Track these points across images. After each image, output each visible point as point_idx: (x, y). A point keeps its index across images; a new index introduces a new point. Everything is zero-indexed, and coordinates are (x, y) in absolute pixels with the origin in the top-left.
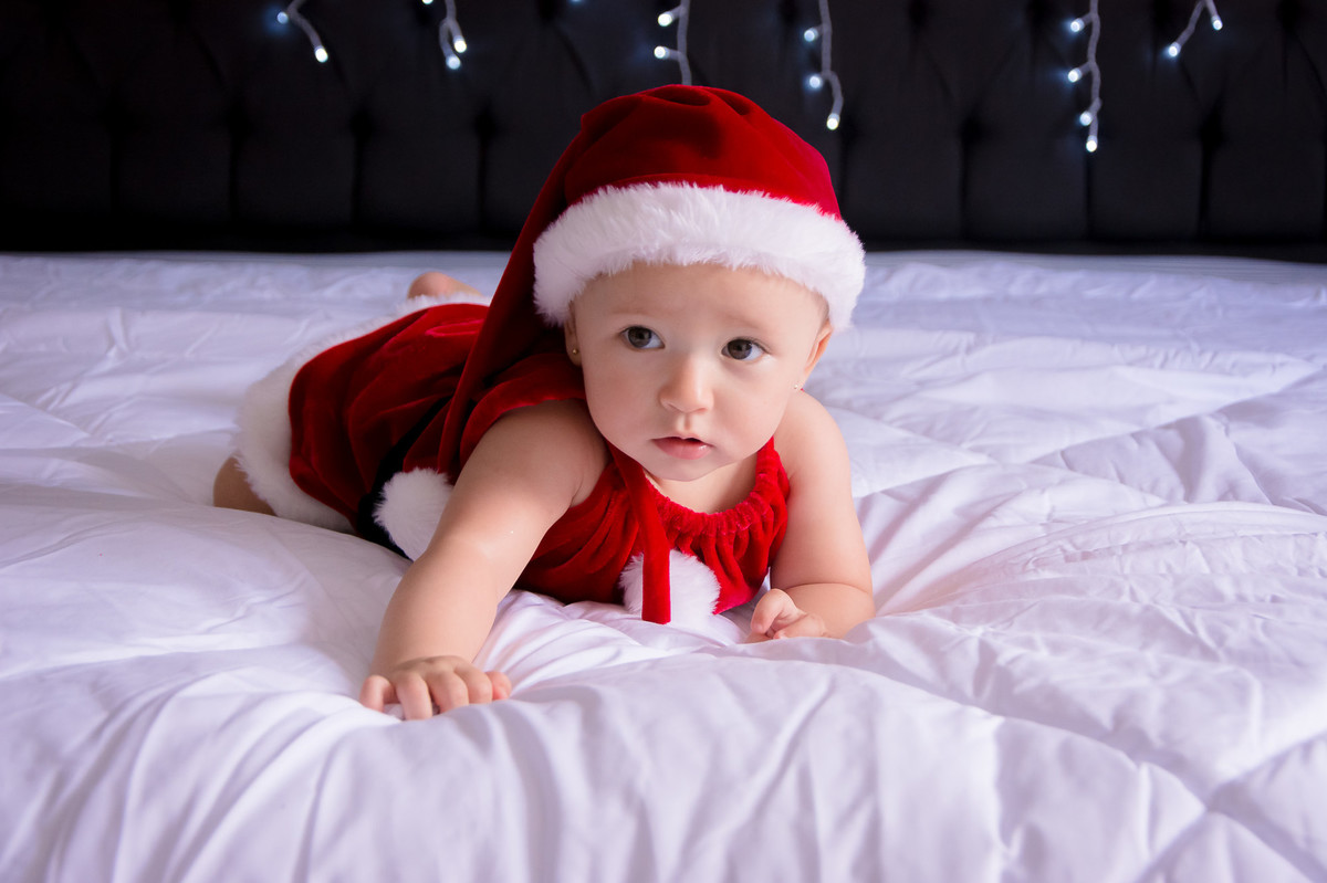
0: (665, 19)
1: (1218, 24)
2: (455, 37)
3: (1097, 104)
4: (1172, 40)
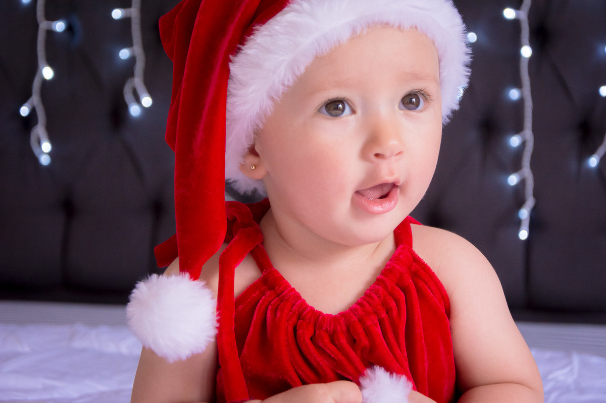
2: (42, 141)
3: (530, 202)
4: (592, 152)
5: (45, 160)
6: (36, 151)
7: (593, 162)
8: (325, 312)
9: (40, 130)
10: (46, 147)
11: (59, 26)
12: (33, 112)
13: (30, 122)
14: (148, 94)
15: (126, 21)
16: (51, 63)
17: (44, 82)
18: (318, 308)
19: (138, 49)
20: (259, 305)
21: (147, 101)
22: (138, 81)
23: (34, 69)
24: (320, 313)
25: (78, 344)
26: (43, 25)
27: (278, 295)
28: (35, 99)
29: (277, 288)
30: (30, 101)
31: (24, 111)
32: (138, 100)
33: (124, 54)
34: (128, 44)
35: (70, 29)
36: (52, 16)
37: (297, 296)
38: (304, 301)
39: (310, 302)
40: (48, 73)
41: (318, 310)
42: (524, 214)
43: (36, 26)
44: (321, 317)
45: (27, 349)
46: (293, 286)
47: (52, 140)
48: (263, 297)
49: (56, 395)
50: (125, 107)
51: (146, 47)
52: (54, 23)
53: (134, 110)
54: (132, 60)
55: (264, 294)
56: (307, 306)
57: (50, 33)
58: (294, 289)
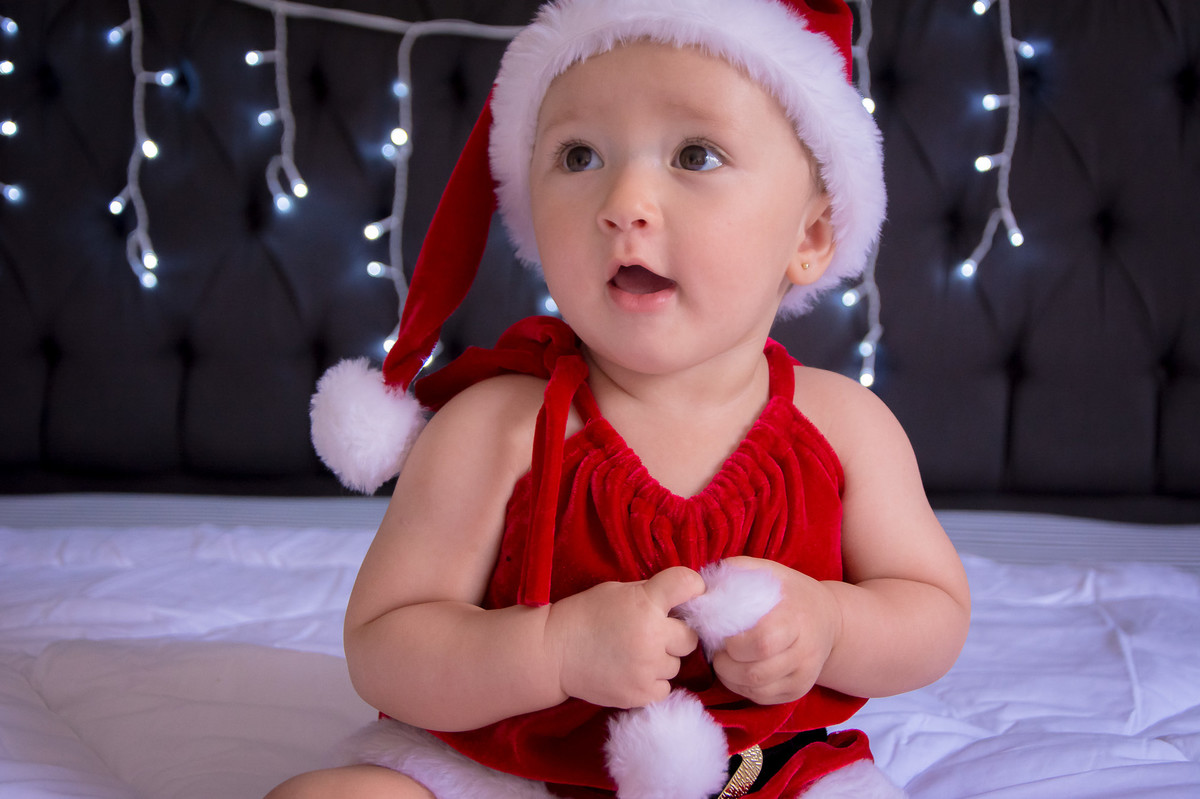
0: (372, 232)
1: (1017, 239)
2: (144, 251)
3: (876, 331)
4: (965, 256)
5: (149, 281)
6: (136, 268)
7: (968, 269)
8: (673, 493)
9: (140, 235)
10: (151, 260)
11: (166, 78)
12: (129, 207)
13: (124, 223)
14: (302, 181)
15: (267, 69)
16: (154, 136)
17: (145, 161)
18: (664, 483)
19: (285, 111)
20: (579, 469)
21: (301, 190)
22: (286, 160)
23: (130, 144)
24: (667, 492)
25: (205, 554)
26: (142, 77)
27: (608, 458)
28: (132, 189)
29: (607, 446)
30: (125, 192)
31: (116, 207)
32: (287, 189)
33: (265, 119)
34: (272, 104)
35: (181, 81)
36: (154, 65)
37: (636, 461)
38: (645, 471)
39: (653, 473)
40: (150, 149)
41: (664, 487)
42: (867, 348)
43: (132, 78)
44: (668, 497)
45: (127, 563)
46: (629, 446)
47: (158, 250)
48: (586, 458)
49: (174, 630)
50: (269, 199)
51: (296, 109)
52: (158, 74)
53: (283, 204)
54: (278, 127)
55: (587, 454)
56: (651, 479)
57: (152, 88)
58: (631, 451)
